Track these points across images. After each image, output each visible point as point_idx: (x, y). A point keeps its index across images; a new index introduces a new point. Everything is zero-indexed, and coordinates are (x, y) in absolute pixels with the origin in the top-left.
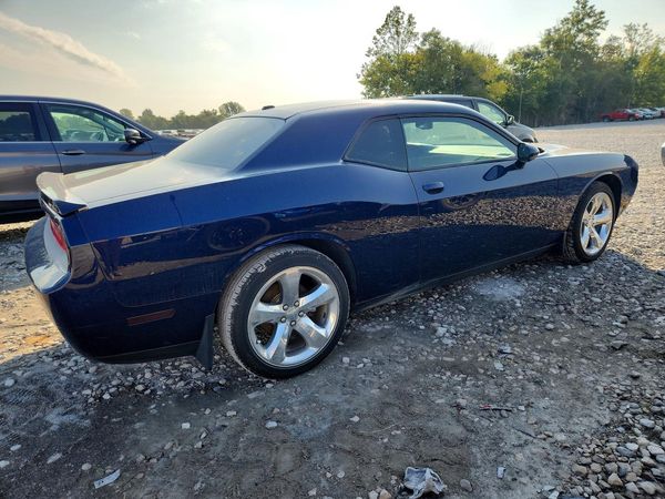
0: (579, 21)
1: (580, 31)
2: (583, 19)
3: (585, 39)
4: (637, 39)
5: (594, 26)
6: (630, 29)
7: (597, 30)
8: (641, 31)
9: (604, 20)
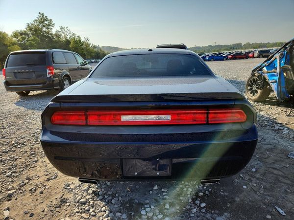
0: (43, 22)
1: (44, 26)
2: (44, 21)
3: (46, 30)
4: (65, 33)
5: (49, 25)
6: (62, 28)
7: (51, 27)
8: (66, 30)
9: (53, 23)
